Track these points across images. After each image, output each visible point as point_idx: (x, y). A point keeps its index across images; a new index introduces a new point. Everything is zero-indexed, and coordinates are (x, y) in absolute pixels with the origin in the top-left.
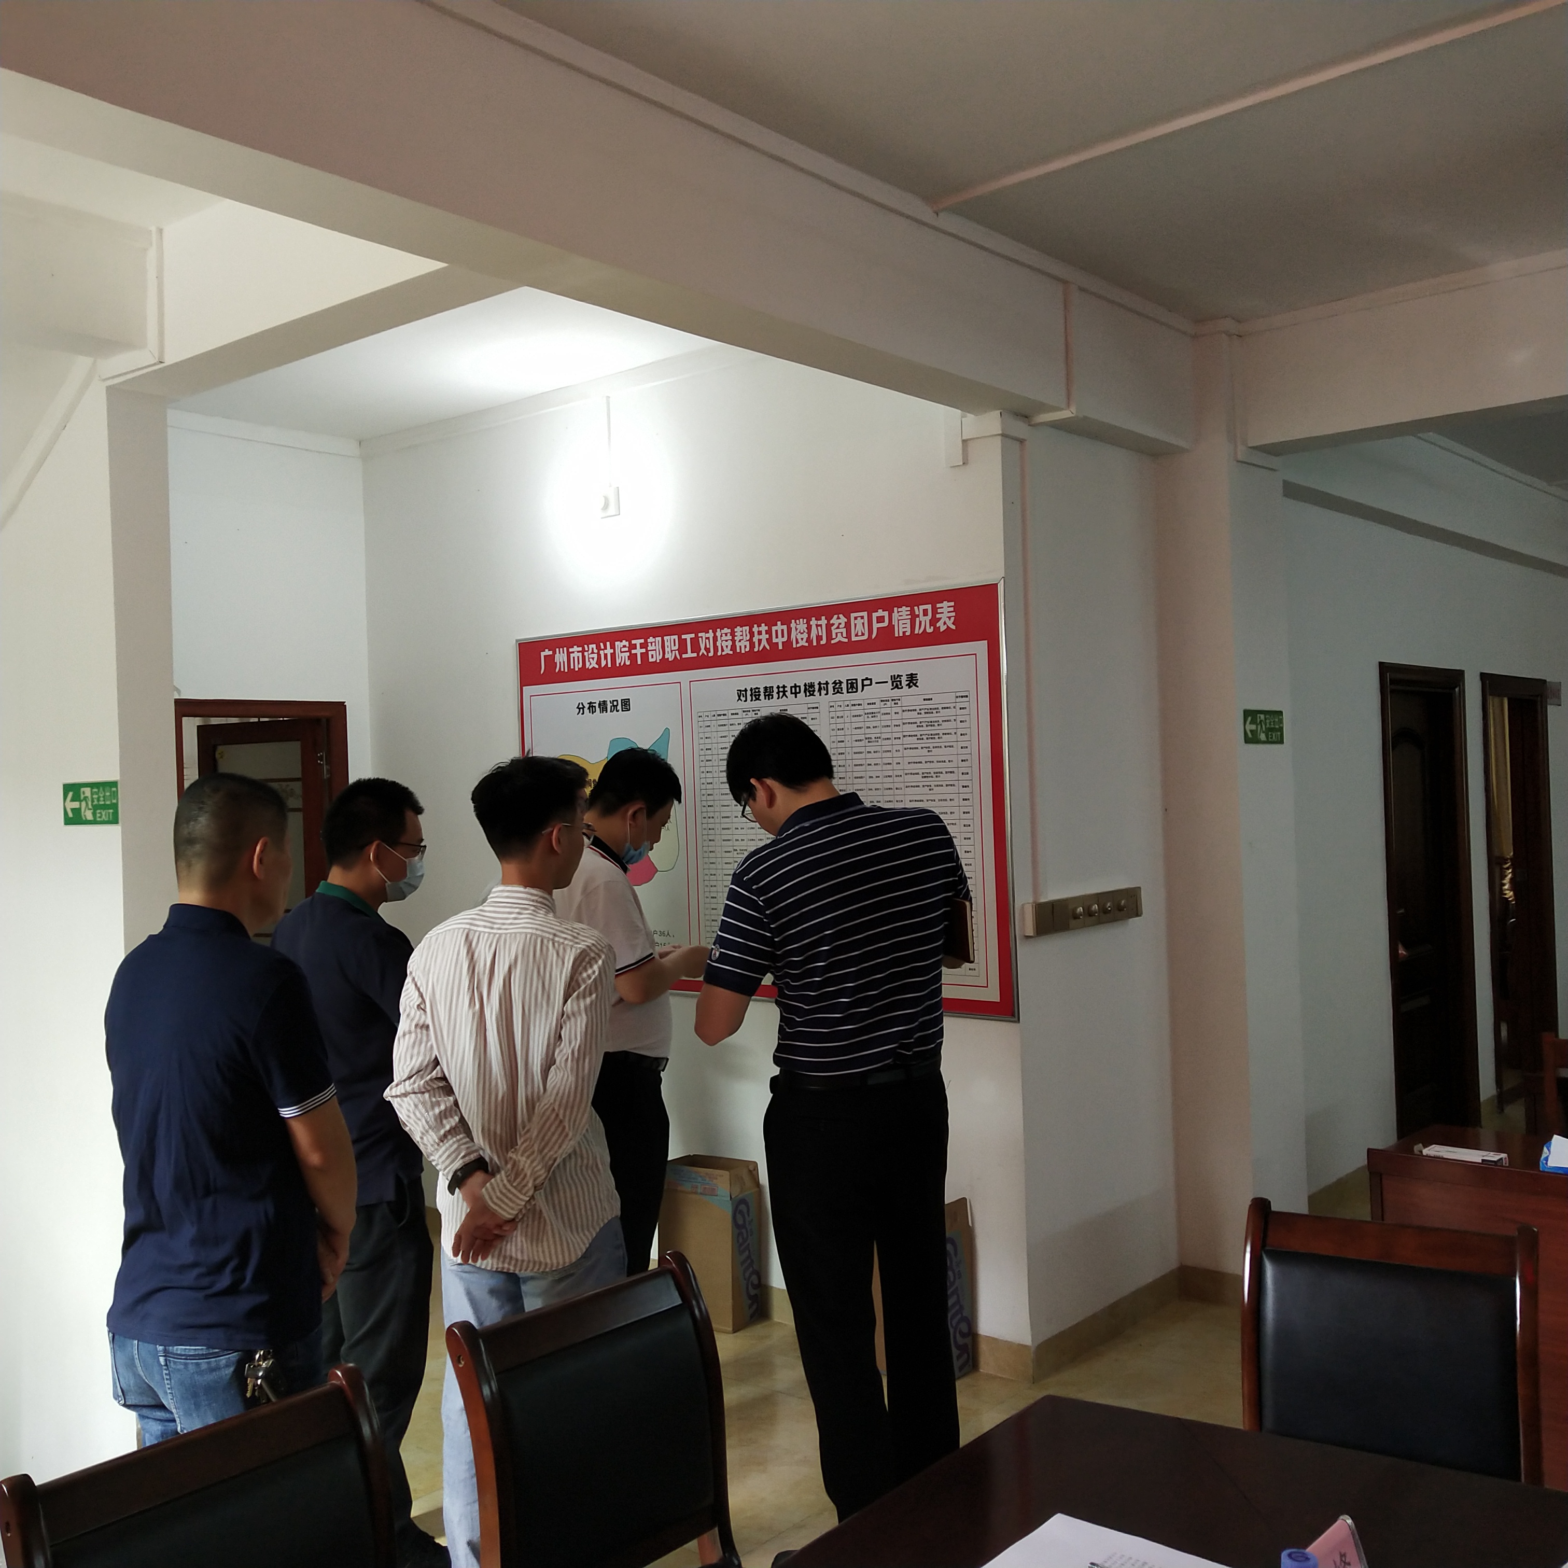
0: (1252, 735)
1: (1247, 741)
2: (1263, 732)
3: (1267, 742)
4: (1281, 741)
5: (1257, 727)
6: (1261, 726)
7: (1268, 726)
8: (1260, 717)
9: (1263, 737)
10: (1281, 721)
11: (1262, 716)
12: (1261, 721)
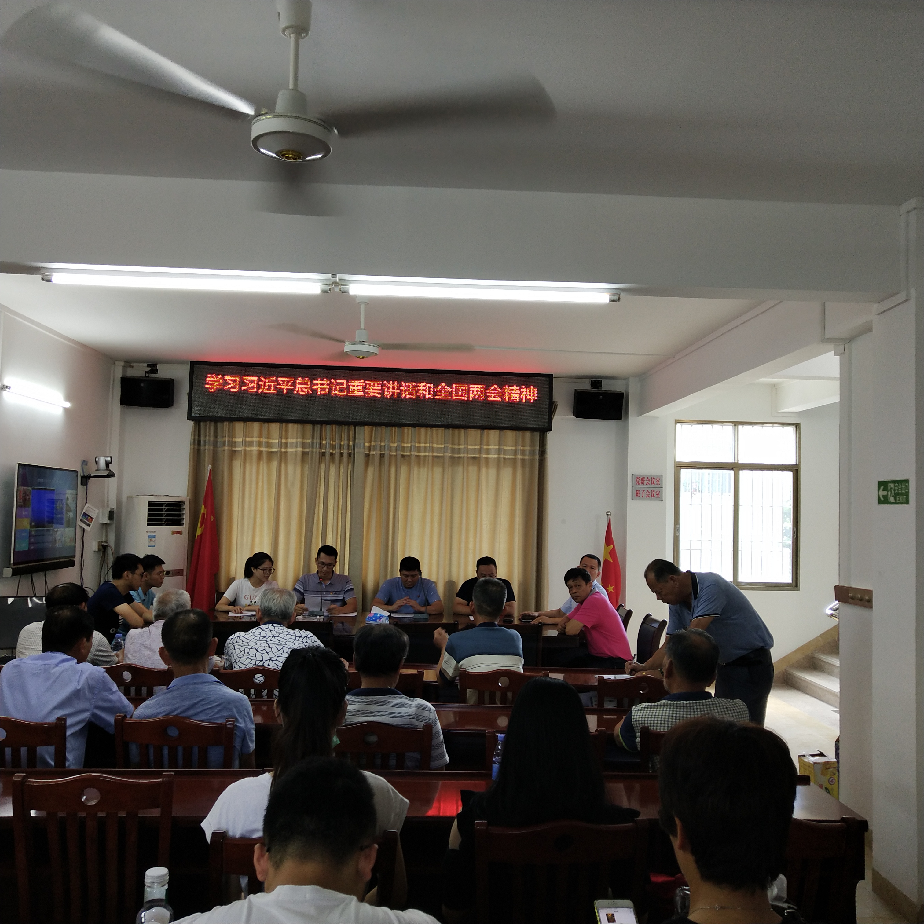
0: (884, 498)
1: (880, 502)
2: (893, 496)
3: (895, 503)
4: (907, 502)
5: (888, 493)
6: (891, 493)
7: (896, 491)
8: (890, 486)
9: (892, 499)
10: (907, 487)
11: (892, 485)
12: (891, 488)
